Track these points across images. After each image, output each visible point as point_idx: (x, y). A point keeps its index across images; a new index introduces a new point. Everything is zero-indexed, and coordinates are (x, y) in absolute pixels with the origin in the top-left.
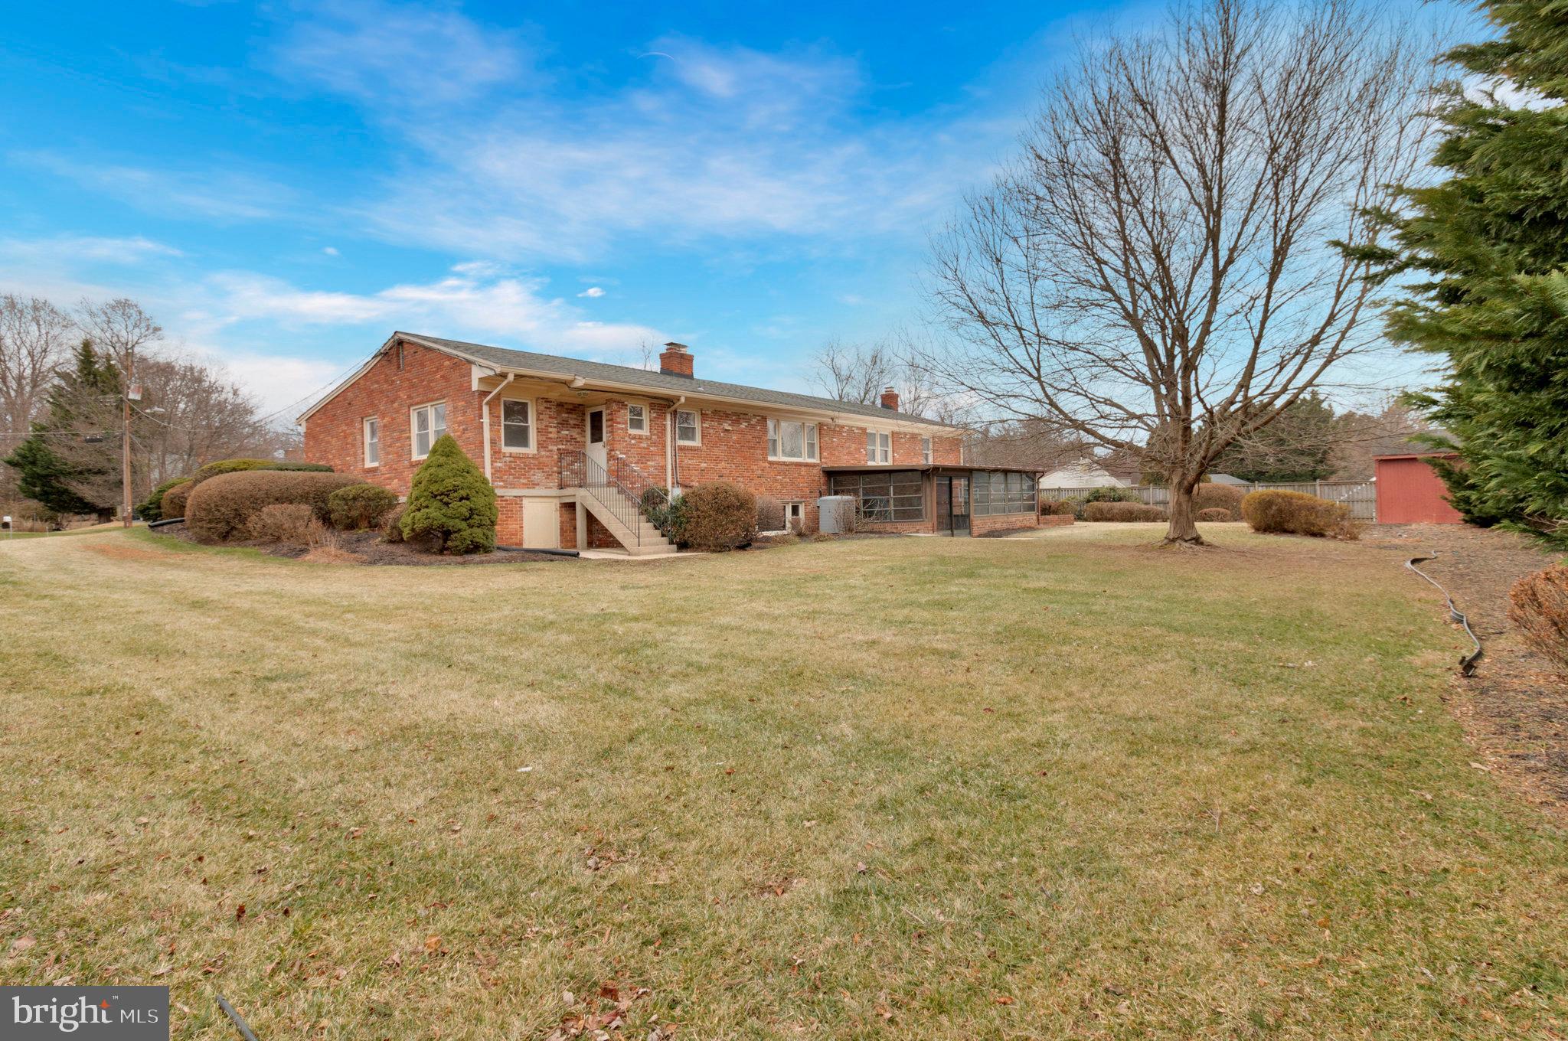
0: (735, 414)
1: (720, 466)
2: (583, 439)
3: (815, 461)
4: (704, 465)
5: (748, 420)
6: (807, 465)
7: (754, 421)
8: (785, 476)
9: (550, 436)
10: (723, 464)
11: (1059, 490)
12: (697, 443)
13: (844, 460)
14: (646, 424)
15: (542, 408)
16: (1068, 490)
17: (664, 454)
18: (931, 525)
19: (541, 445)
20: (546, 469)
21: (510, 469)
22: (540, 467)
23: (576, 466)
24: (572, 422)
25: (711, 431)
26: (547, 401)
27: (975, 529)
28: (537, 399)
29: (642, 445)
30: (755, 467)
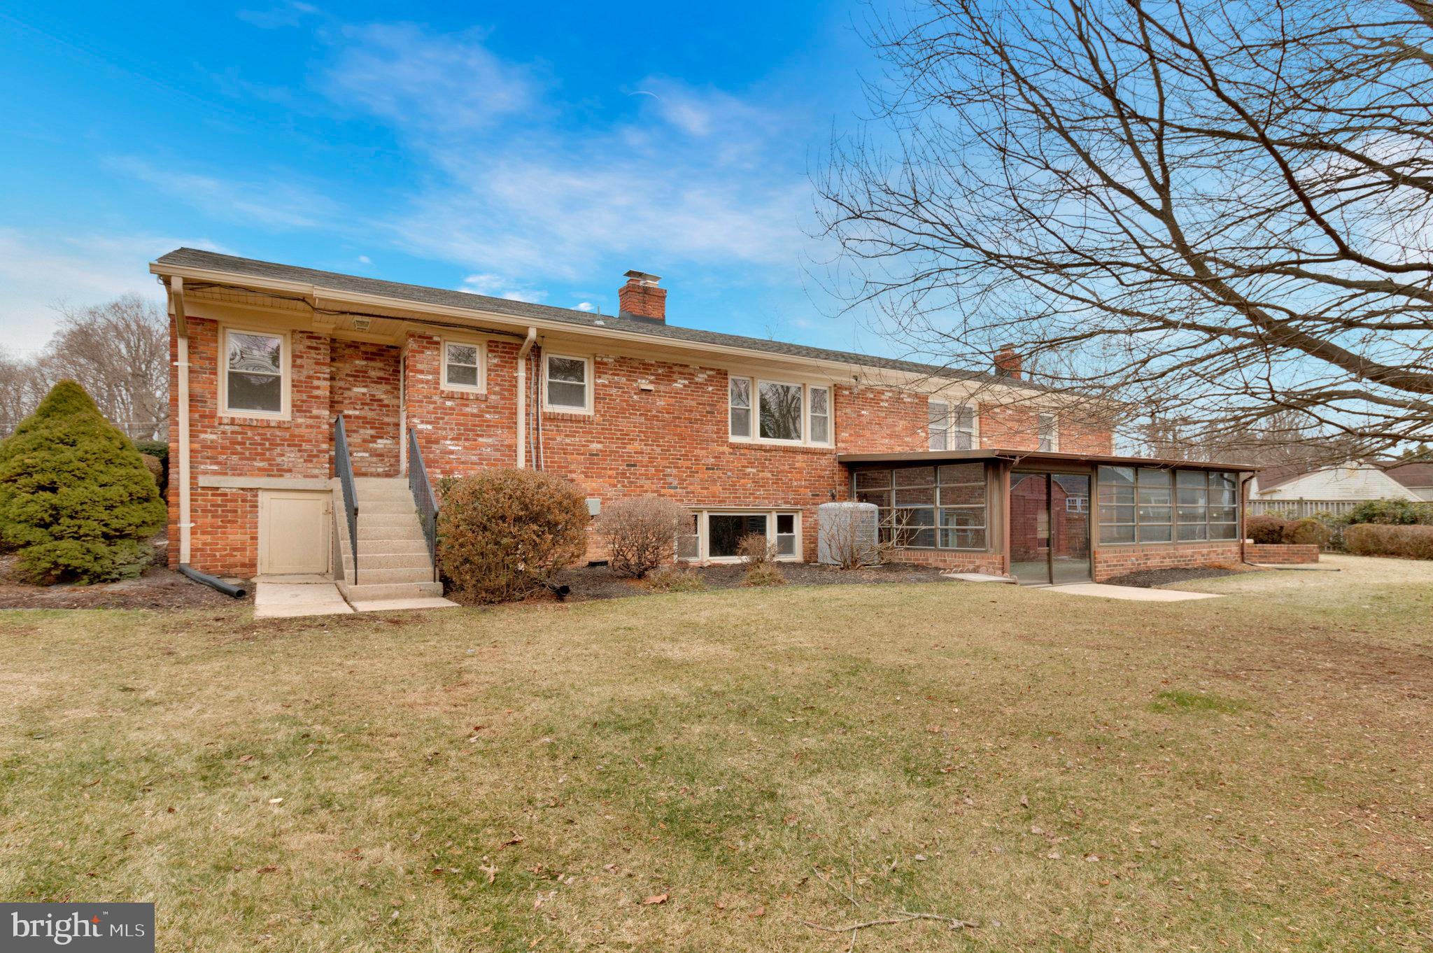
0: (662, 364)
1: (630, 448)
2: (395, 402)
3: (828, 445)
4: (595, 446)
5: (690, 376)
6: (806, 452)
7: (701, 378)
8: (763, 468)
9: (316, 393)
10: (637, 446)
11: (1301, 502)
12: (587, 409)
13: (882, 446)
14: (482, 375)
15: (301, 347)
16: (1317, 502)
17: (513, 426)
18: (997, 560)
19: (297, 408)
20: (305, 446)
21: (232, 445)
22: (295, 442)
23: (381, 444)
24: (374, 374)
25: (614, 391)
26: (311, 336)
27: (1101, 567)
28: (294, 332)
29: (468, 410)
30: (702, 453)
